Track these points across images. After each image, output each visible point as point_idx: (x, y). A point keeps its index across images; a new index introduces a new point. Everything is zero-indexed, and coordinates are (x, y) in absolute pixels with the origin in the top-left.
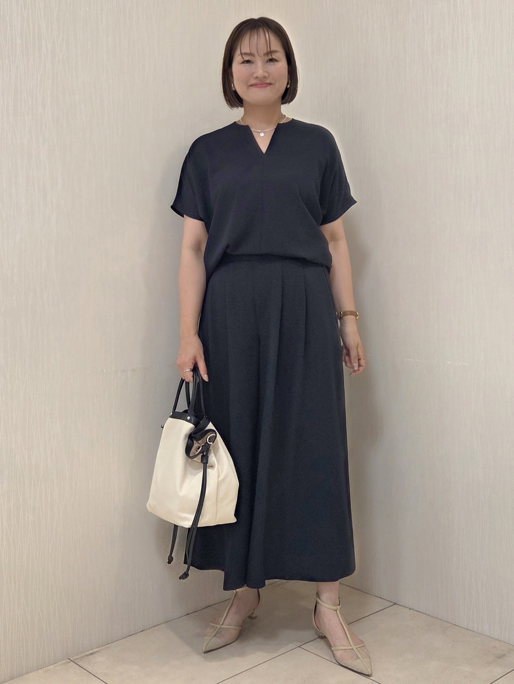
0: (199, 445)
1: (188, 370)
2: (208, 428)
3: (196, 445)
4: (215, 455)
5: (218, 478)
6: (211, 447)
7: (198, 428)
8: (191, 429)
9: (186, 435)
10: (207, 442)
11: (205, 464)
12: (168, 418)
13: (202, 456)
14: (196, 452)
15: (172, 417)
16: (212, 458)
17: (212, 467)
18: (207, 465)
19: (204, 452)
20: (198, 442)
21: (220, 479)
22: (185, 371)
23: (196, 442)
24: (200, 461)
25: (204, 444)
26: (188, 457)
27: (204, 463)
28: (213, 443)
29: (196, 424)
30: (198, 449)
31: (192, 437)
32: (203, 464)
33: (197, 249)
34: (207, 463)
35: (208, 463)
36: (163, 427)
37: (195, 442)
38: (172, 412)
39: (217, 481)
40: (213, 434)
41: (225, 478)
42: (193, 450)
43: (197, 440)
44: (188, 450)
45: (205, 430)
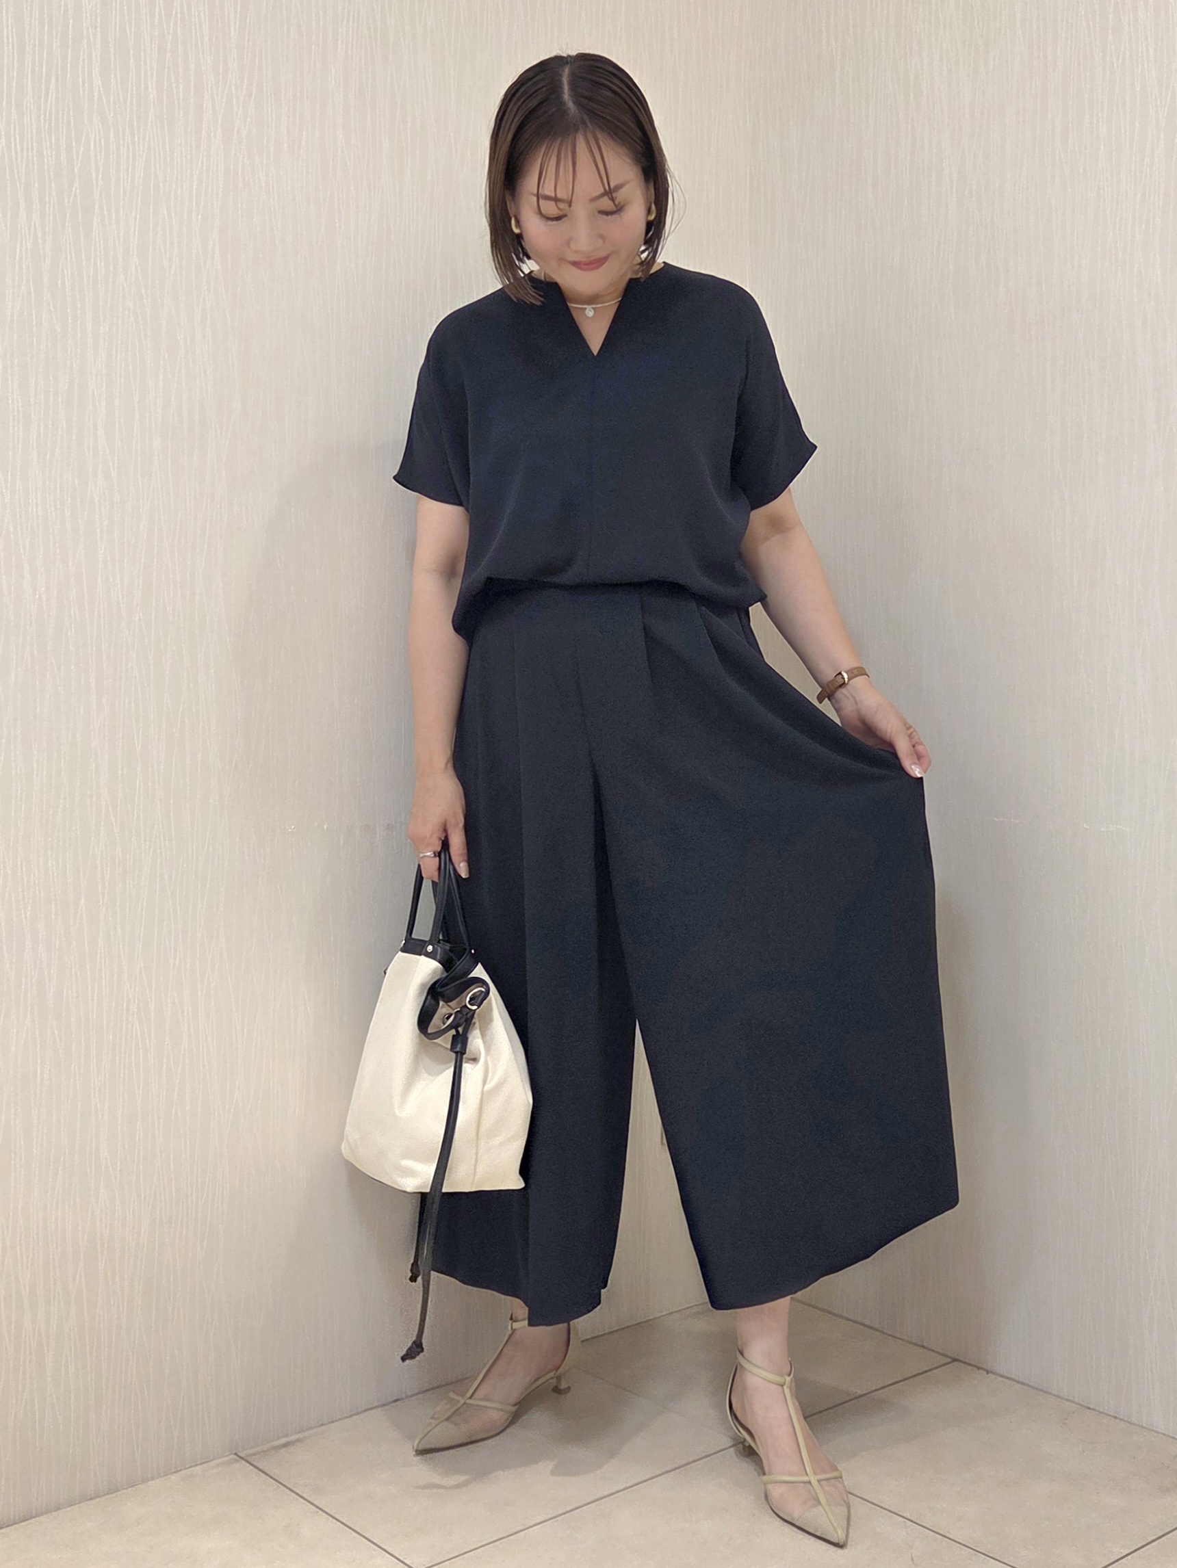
0: (451, 1011)
1: (430, 852)
2: (472, 975)
3: (443, 1009)
4: (483, 1035)
5: (485, 1084)
6: (475, 1016)
7: (452, 974)
8: (435, 971)
9: (423, 985)
10: (466, 1006)
11: (459, 1054)
12: (397, 952)
13: (453, 1034)
14: (441, 1025)
15: (404, 949)
16: (476, 1041)
17: (475, 1060)
18: (464, 1056)
19: (460, 1026)
20: (449, 1004)
21: (486, 1088)
22: (423, 857)
23: (445, 1004)
24: (449, 1047)
25: (459, 1009)
26: (422, 1036)
27: (456, 1053)
28: (479, 1007)
29: (447, 964)
30: (448, 1018)
31: (435, 992)
32: (454, 1055)
33: (449, 571)
34: (463, 1051)
35: (466, 1052)
36: (385, 973)
37: (441, 1003)
38: (405, 937)
39: (480, 1090)
40: (482, 987)
41: (500, 1085)
42: (436, 1019)
43: (447, 999)
44: (424, 1020)
45: (465, 979)
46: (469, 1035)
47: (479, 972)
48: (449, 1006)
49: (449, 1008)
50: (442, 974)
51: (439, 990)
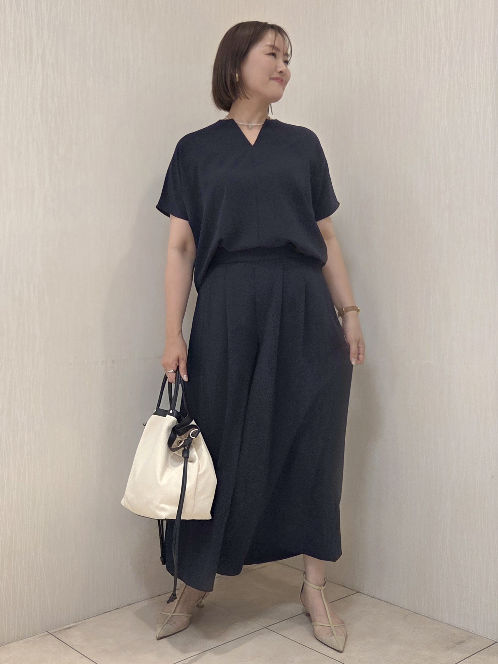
0: (181, 440)
1: (171, 371)
2: (191, 424)
3: (178, 439)
4: (196, 451)
5: (198, 471)
6: (193, 442)
8: (173, 422)
9: (169, 428)
11: (186, 458)
12: (152, 415)
13: (183, 450)
14: (177, 446)
15: (155, 414)
16: (193, 453)
17: (193, 461)
19: (186, 446)
20: (181, 436)
21: (199, 473)
22: (168, 371)
23: (179, 437)
24: (181, 456)
25: (186, 438)
26: (169, 449)
27: (185, 457)
28: (196, 437)
29: (179, 418)
30: (180, 443)
31: (175, 432)
33: (183, 249)
35: (188, 458)
36: (145, 425)
37: (177, 436)
38: (156, 409)
39: (197, 474)
41: (205, 473)
42: (175, 443)
43: (180, 435)
44: (170, 442)
45: (188, 425)
46: (190, 450)
48: (181, 437)
50: (176, 423)
51: (177, 430)
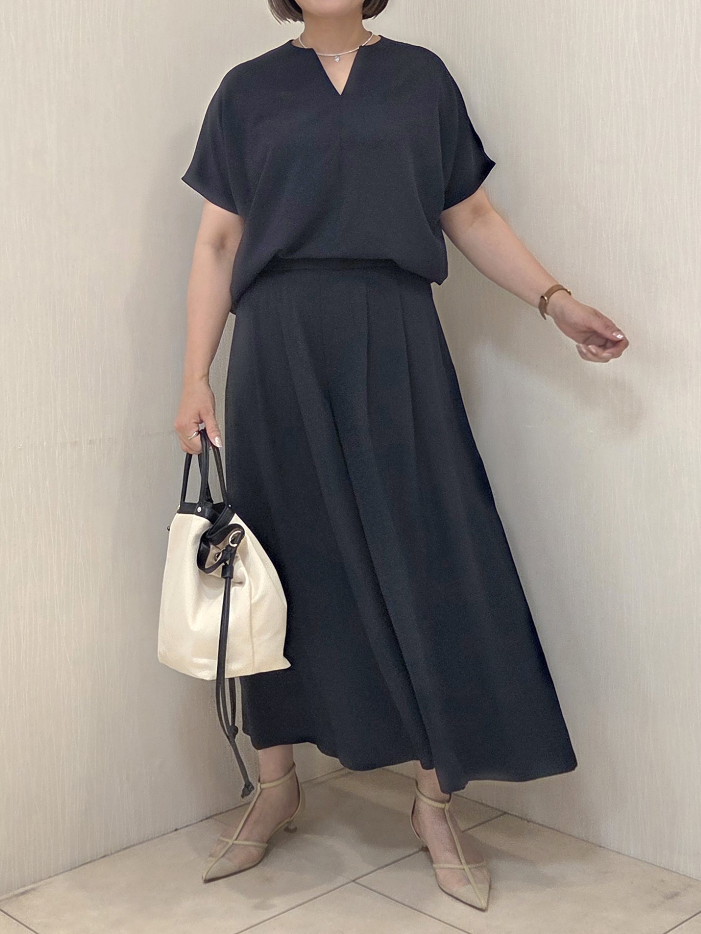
0: (220, 551)
2: (232, 522)
3: (213, 550)
4: (244, 562)
5: (251, 599)
6: (237, 552)
7: (216, 525)
8: (204, 526)
9: (197, 536)
10: (229, 545)
11: (228, 579)
12: (175, 514)
13: (223, 566)
14: (214, 562)
15: (180, 512)
16: (239, 569)
17: (241, 583)
18: (232, 580)
19: (227, 560)
20: (218, 546)
21: (253, 601)
23: (214, 547)
24: (220, 576)
25: (225, 549)
26: (202, 571)
27: (226, 578)
28: (238, 544)
29: (212, 519)
30: (218, 556)
31: (206, 539)
32: (224, 580)
34: (231, 577)
35: (233, 577)
36: (169, 530)
37: (212, 546)
38: (179, 503)
39: (249, 603)
40: (239, 530)
41: (262, 598)
42: (209, 558)
43: (216, 543)
44: (201, 560)
45: (226, 526)
46: (233, 565)
47: (236, 520)
48: (218, 548)
49: (217, 549)
50: (210, 526)
51: (209, 537)
